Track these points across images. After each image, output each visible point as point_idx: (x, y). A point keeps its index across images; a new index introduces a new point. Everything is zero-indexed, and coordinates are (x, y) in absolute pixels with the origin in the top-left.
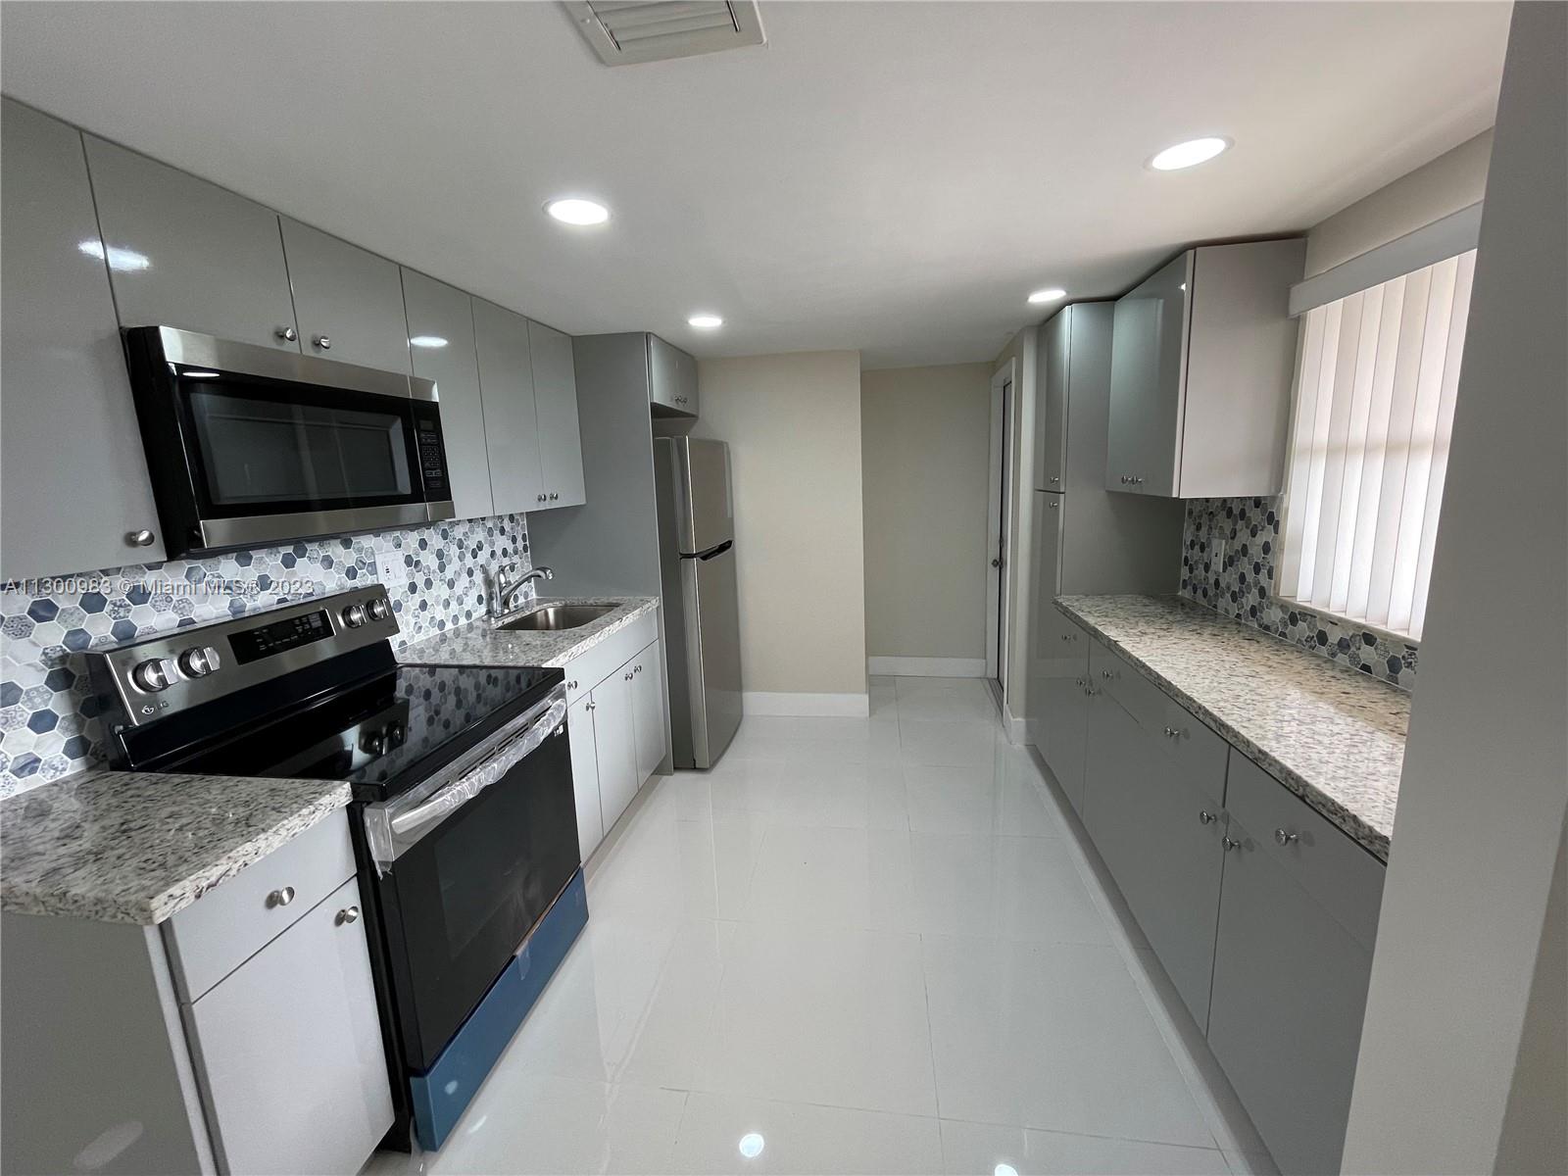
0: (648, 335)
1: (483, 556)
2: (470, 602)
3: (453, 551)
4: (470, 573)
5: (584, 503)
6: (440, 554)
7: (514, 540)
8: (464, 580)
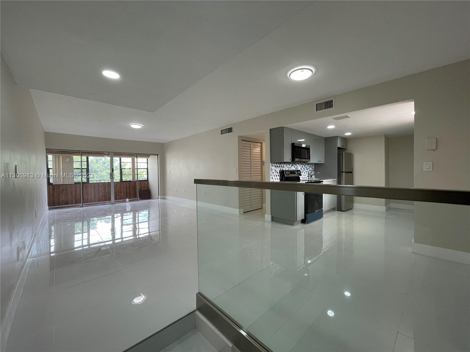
0: (338, 136)
1: (308, 170)
2: (306, 176)
3: (305, 168)
4: (307, 172)
5: (324, 163)
6: (304, 169)
7: (312, 169)
8: (306, 173)
